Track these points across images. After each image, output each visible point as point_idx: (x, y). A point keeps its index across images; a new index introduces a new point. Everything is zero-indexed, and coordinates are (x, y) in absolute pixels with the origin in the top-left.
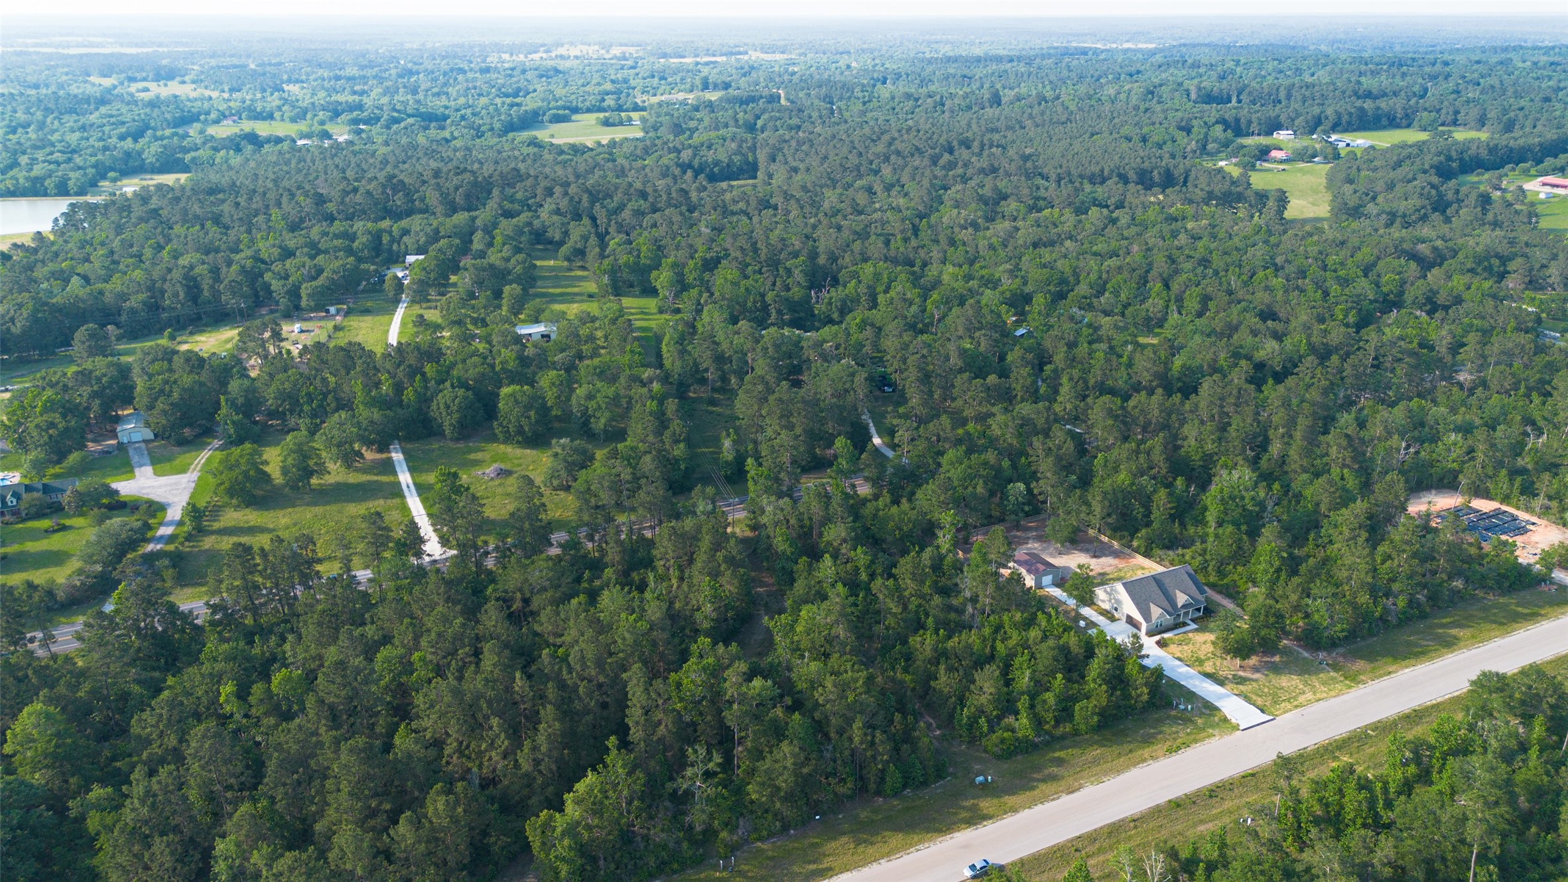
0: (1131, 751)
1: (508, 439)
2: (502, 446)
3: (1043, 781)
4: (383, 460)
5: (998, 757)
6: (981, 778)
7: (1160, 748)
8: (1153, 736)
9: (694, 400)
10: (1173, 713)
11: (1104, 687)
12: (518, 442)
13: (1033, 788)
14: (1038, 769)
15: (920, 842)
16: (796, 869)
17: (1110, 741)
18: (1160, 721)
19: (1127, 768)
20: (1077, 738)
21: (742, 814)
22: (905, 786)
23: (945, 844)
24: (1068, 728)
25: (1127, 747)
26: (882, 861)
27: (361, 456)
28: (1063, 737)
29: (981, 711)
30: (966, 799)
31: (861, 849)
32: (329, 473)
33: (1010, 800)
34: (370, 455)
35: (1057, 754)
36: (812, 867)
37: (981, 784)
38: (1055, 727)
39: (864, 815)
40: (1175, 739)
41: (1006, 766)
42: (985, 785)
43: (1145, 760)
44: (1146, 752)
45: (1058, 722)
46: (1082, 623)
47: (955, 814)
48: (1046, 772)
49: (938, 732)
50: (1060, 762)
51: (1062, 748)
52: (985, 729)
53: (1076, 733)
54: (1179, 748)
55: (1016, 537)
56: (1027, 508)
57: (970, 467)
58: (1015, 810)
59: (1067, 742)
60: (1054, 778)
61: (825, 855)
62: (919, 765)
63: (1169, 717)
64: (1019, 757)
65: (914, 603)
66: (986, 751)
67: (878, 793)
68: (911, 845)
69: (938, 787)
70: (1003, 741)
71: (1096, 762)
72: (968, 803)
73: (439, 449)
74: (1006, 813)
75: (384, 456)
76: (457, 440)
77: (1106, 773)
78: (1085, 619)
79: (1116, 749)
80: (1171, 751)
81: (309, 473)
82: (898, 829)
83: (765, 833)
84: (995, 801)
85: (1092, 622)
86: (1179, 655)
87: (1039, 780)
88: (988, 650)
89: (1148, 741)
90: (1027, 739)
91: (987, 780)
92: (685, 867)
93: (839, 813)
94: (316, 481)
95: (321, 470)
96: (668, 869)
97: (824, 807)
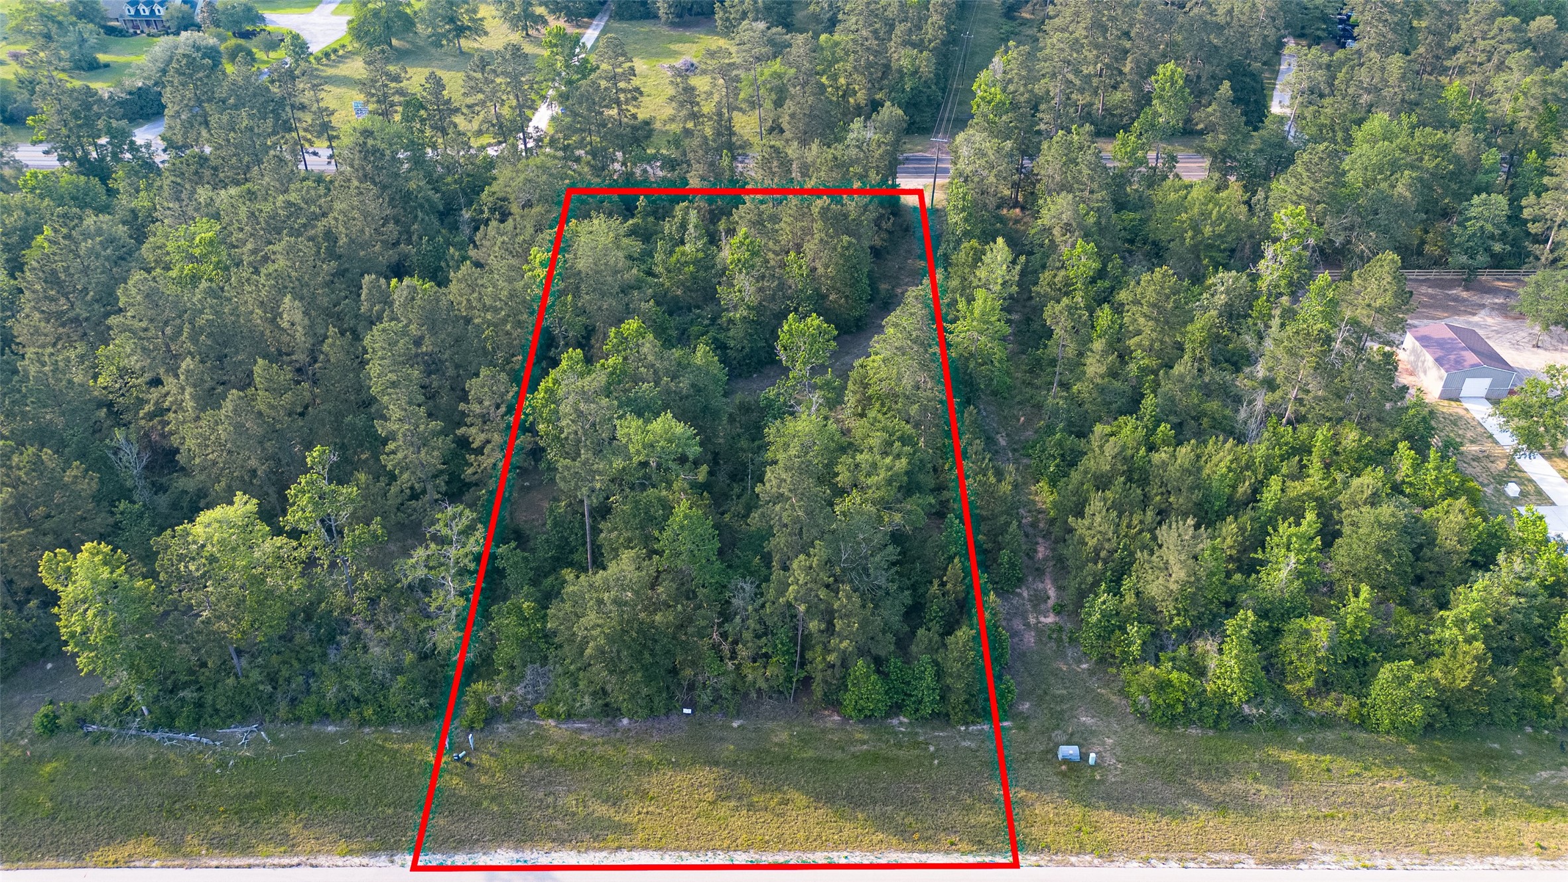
0: (1489, 812)
2: (721, 41)
3: (1221, 807)
5: (1143, 716)
6: (1069, 751)
9: (1025, 22)
11: (1479, 645)
13: (1184, 817)
14: (1217, 771)
16: (570, 801)
17: (1447, 769)
19: (1459, 850)
20: (1362, 736)
21: (542, 661)
22: (896, 709)
24: (1347, 705)
25: (1482, 799)
27: (545, 22)
28: (1326, 722)
29: (1147, 610)
30: (1014, 784)
31: (723, 809)
32: (486, 33)
33: (1111, 822)
35: (1287, 756)
36: (601, 810)
37: (1066, 761)
38: (1312, 694)
39: (781, 735)
41: (1149, 740)
42: (1075, 767)
43: (1515, 849)
44: (1533, 829)
45: (1325, 684)
46: (1513, 489)
47: (968, 809)
48: (1237, 785)
49: (1050, 619)
50: (1283, 774)
51: (1308, 747)
52: (1135, 649)
53: (1363, 722)
55: (1456, 299)
56: (1497, 247)
57: (1405, 150)
58: (1106, 852)
59: (1330, 735)
60: (1247, 807)
61: (643, 795)
62: (929, 679)
64: (1194, 731)
65: (1141, 360)
66: (1123, 693)
67: (833, 702)
69: (970, 736)
70: (1164, 686)
71: (1378, 808)
73: (647, 33)
74: (1081, 850)
76: (673, 25)
77: (1391, 846)
78: (1524, 481)
79: (1450, 794)
81: (461, 31)
82: (826, 796)
83: (561, 708)
84: (1077, 811)
85: (1540, 493)
87: (1207, 801)
88: (1243, 489)
89: (1550, 802)
90: (1223, 700)
91: (1084, 757)
92: (385, 718)
93: (738, 716)
94: (465, 44)
95: (477, 29)
96: (353, 714)
97: (705, 698)
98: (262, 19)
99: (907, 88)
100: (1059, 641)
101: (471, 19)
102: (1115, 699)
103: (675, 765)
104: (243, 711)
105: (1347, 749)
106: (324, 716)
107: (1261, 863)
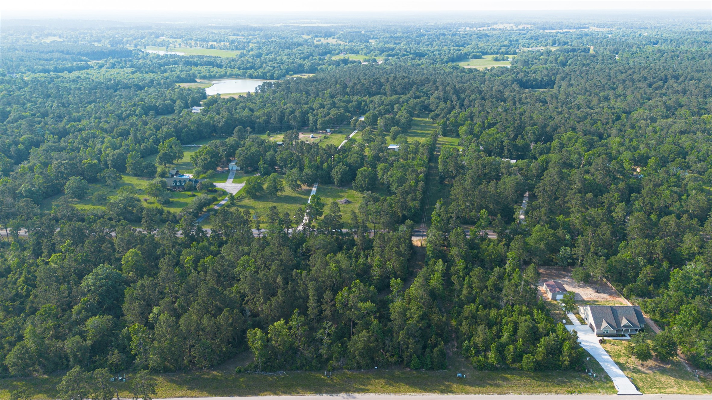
0: (547, 386)
1: (356, 190)
2: (354, 192)
3: (491, 385)
4: (308, 190)
5: (475, 368)
6: (460, 374)
7: (564, 389)
8: (565, 383)
10: (584, 375)
12: (360, 191)
13: (484, 387)
14: (492, 379)
15: (414, 392)
16: (355, 385)
17: (539, 378)
18: (574, 377)
19: (539, 392)
20: (522, 372)
21: (344, 357)
22: (422, 367)
23: (424, 396)
24: (518, 365)
25: (546, 384)
26: (392, 394)
27: (301, 186)
28: (514, 369)
29: (476, 345)
30: (448, 381)
31: (387, 386)
32: (284, 191)
33: (468, 388)
34: (304, 187)
35: (505, 376)
36: (361, 387)
37: (459, 377)
38: (511, 363)
39: (397, 373)
40: (576, 388)
41: (477, 373)
42: (461, 378)
43: (551, 392)
44: (555, 389)
45: (514, 361)
46: (565, 321)
47: (439, 386)
48: (495, 382)
49: (455, 350)
50: (505, 380)
51: (510, 374)
52: (473, 354)
53: (522, 369)
54: (575, 392)
55: (561, 274)
56: (569, 261)
57: (544, 235)
58: (467, 393)
59: (515, 372)
60: (498, 385)
61: (370, 384)
62: (429, 359)
63: (580, 377)
64: (486, 371)
66: (471, 364)
67: (408, 366)
68: (409, 392)
69: (438, 372)
70: (479, 361)
71: (524, 385)
72: (447, 383)
73: (331, 189)
74: (462, 392)
75: (310, 188)
76: (339, 186)
77: (525, 392)
78: (568, 319)
79: (539, 383)
80: (568, 392)
81: (277, 190)
82: (408, 383)
83: (349, 367)
84: (461, 386)
85: (570, 322)
86: (609, 349)
87: (489, 384)
88: (498, 319)
89: (560, 384)
90: (492, 364)
91: (463, 376)
92: (311, 370)
93: (387, 369)
94: (279, 194)
95: (282, 189)
96: (304, 368)
97: (380, 364)
98: (215, 186)
99: (413, 211)
100: (458, 354)
101: (280, 187)
102: (470, 366)
103: (376, 379)
104: (280, 368)
105: (519, 374)
106: (297, 369)
107: (499, 394)
